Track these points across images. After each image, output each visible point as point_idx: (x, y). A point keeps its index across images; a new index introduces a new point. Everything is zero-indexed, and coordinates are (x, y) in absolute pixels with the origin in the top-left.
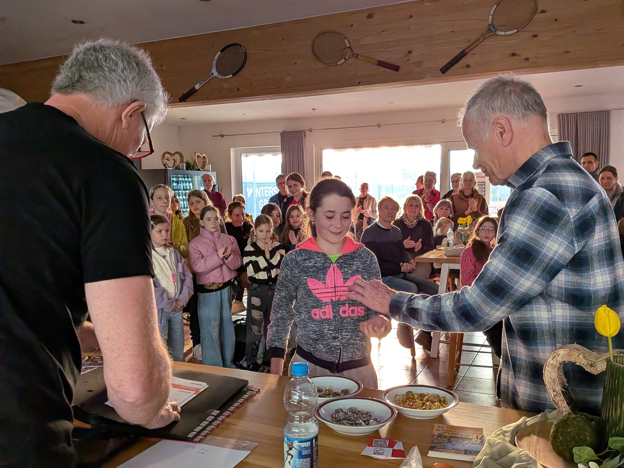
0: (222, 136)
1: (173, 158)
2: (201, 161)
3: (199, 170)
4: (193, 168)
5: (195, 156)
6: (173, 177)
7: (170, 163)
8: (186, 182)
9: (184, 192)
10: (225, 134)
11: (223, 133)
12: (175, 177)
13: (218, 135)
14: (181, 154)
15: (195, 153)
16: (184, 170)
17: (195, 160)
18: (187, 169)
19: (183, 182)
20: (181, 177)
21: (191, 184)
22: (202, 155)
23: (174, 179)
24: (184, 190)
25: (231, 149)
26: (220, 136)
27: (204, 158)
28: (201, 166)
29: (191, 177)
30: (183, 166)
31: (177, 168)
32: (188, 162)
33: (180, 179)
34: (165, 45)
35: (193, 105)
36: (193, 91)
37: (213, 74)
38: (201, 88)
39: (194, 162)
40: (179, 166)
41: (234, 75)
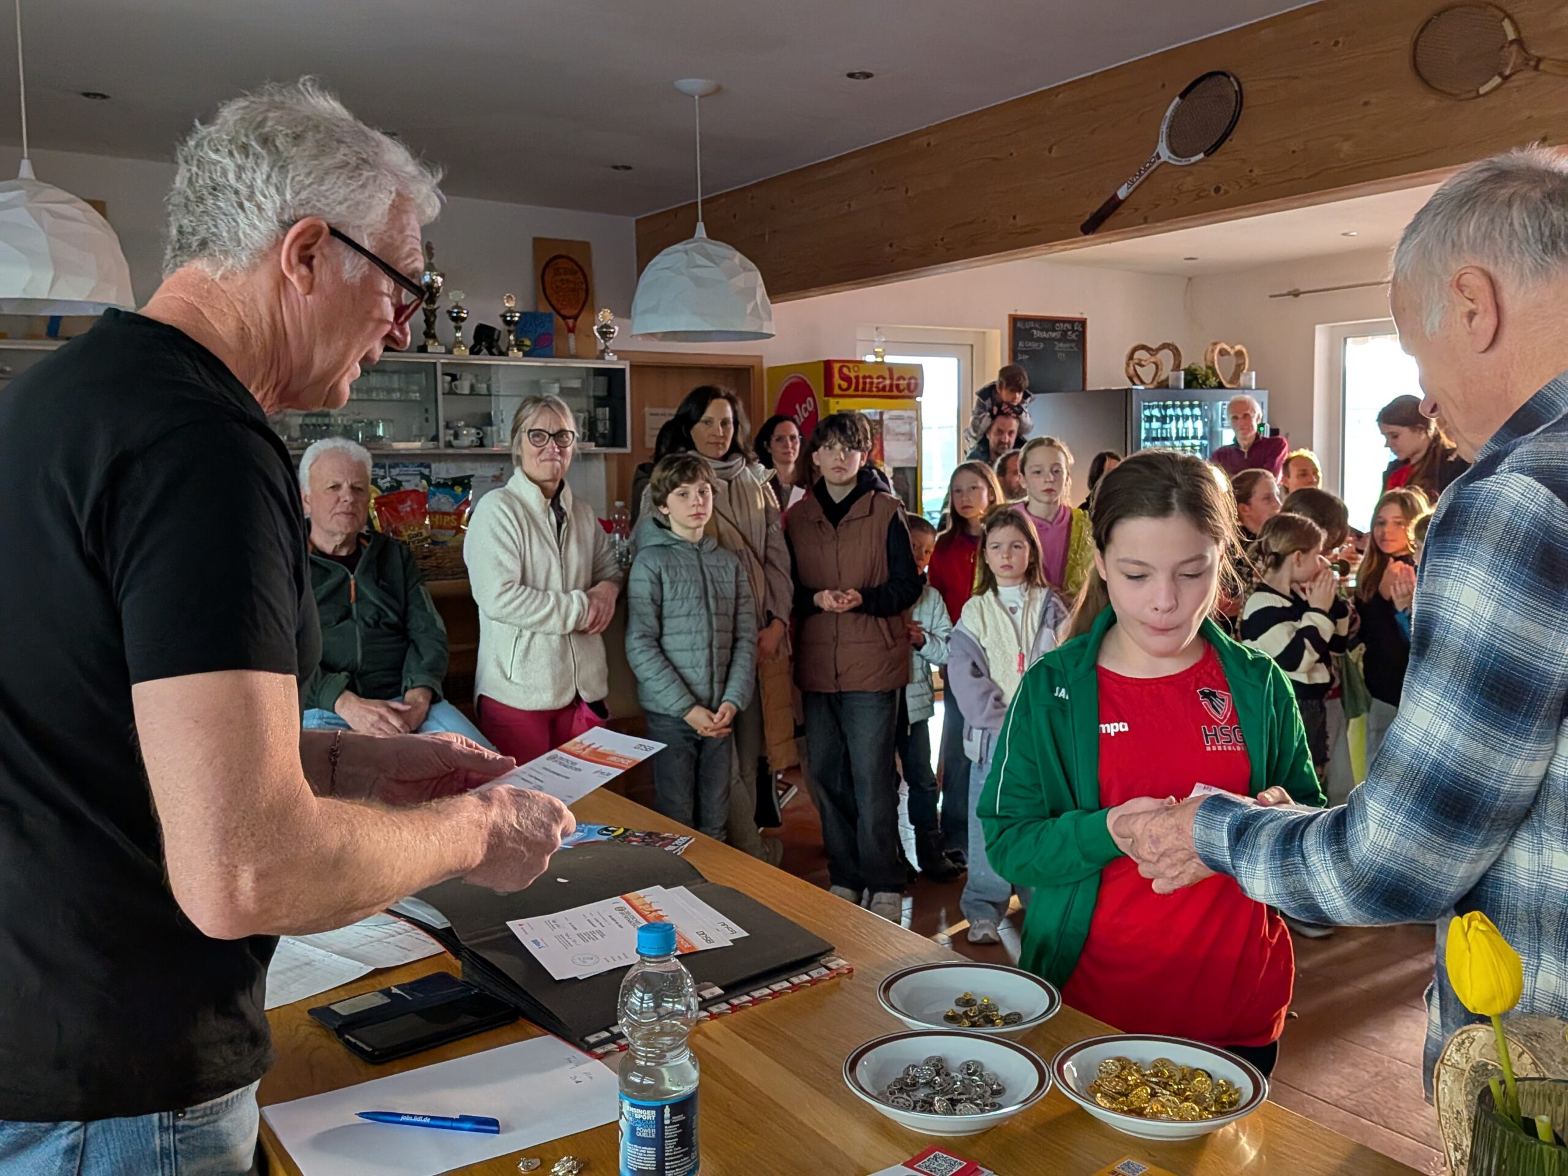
0: (1296, 294)
1: (1153, 359)
2: (1233, 362)
3: (1221, 386)
4: (1204, 382)
5: (1213, 351)
6: (1153, 407)
7: (1147, 373)
8: (1186, 418)
9: (1177, 443)
10: (1302, 290)
11: (1297, 287)
12: (1158, 406)
13: (1285, 292)
14: (1177, 349)
15: (1215, 344)
16: (1178, 388)
17: (1213, 362)
18: (1188, 385)
19: (1178, 418)
20: (1174, 407)
21: (1199, 424)
22: (1232, 347)
23: (1156, 412)
24: (1178, 438)
25: (1318, 327)
26: (1289, 294)
27: (1239, 354)
28: (1229, 378)
29: (1200, 406)
30: (1178, 379)
31: (1163, 385)
32: (1193, 367)
33: (1170, 412)
34: (1060, 96)
35: (1119, 237)
36: (1113, 205)
37: (1158, 157)
38: (1131, 194)
39: (1208, 367)
40: (1167, 379)
41: (1208, 154)
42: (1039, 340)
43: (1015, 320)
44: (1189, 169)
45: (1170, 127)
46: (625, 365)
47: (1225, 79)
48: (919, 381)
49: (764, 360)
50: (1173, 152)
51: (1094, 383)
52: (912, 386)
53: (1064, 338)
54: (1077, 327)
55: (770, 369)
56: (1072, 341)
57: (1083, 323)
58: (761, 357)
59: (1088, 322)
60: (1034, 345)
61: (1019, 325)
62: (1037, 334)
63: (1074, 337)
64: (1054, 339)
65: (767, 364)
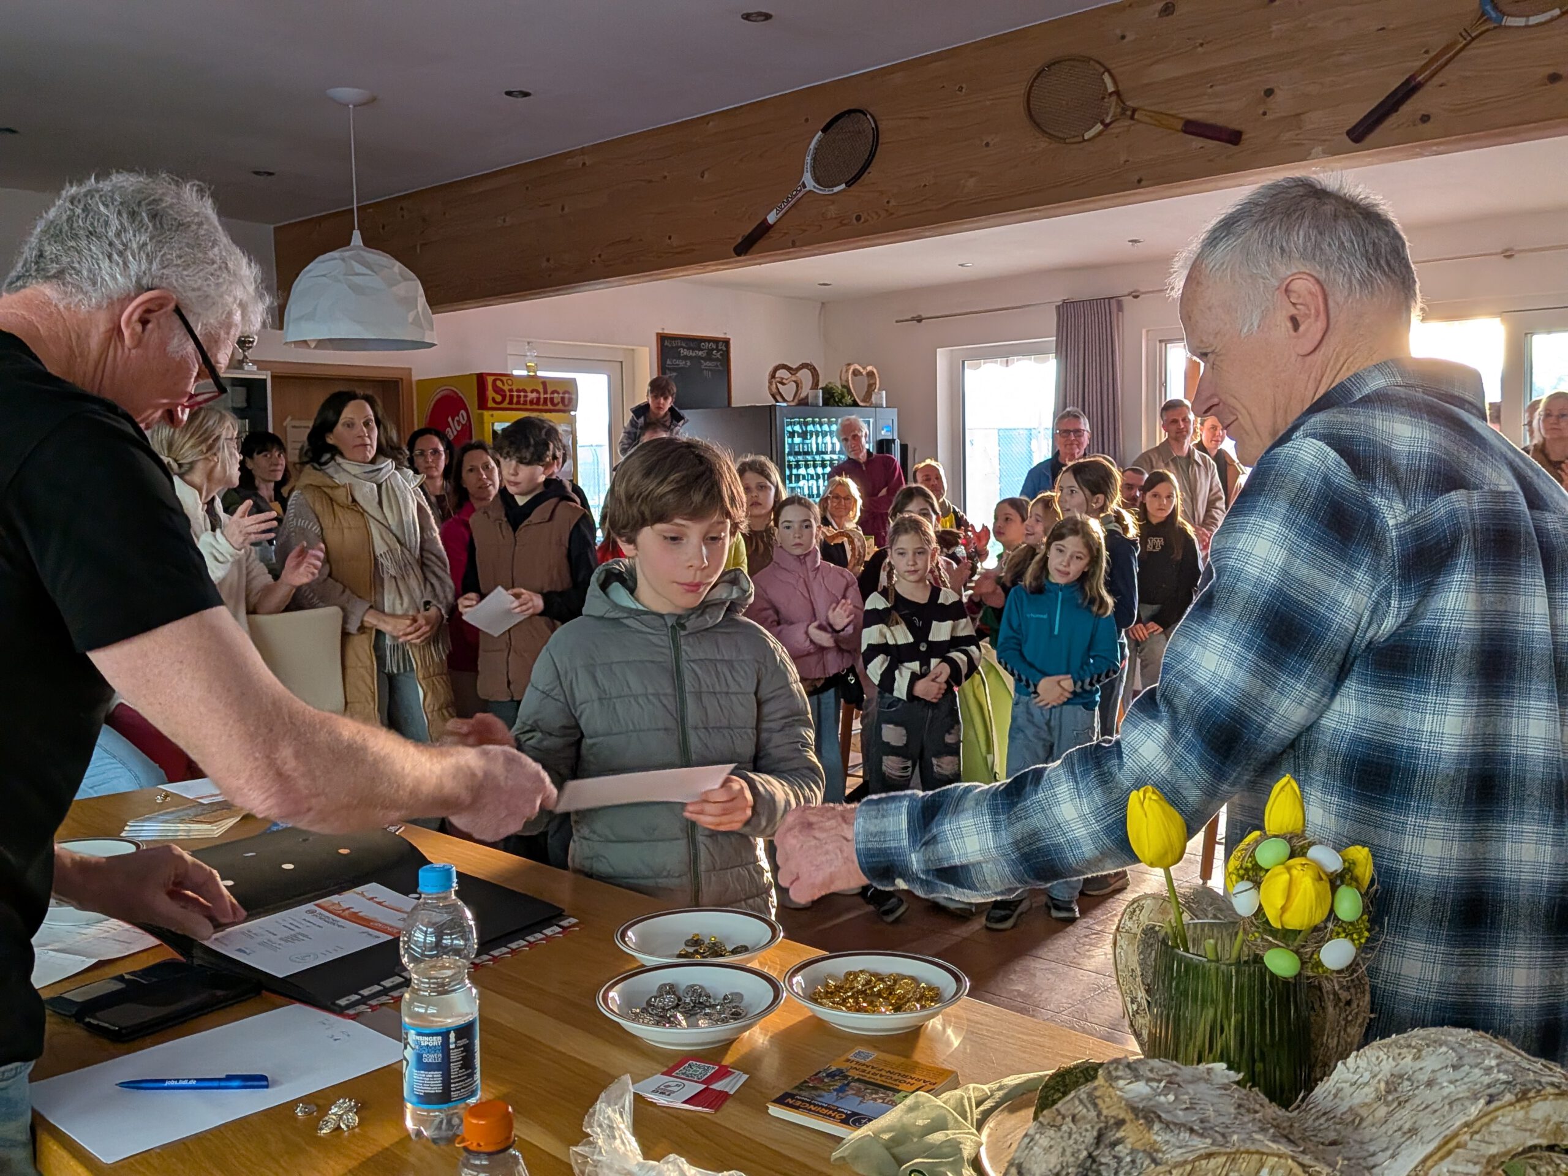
0: (919, 320)
1: (794, 378)
2: (866, 381)
3: (855, 404)
4: (840, 401)
5: (847, 371)
7: (788, 391)
8: (824, 434)
9: (817, 457)
10: (924, 315)
11: (920, 314)
12: (799, 423)
13: (910, 317)
14: (814, 368)
15: (849, 365)
16: (817, 405)
17: (847, 381)
18: (826, 403)
19: (817, 433)
20: (814, 423)
22: (864, 368)
23: (797, 428)
24: (819, 453)
25: (939, 350)
26: (913, 319)
27: (871, 374)
28: (862, 397)
30: (816, 397)
31: (803, 402)
32: (830, 386)
34: (711, 124)
35: (768, 259)
36: (764, 229)
37: (805, 186)
38: (779, 220)
39: (843, 387)
40: (807, 397)
41: (849, 184)
42: (686, 358)
43: (662, 338)
44: (833, 199)
45: (814, 159)
46: (266, 375)
47: (862, 116)
48: (574, 397)
49: (413, 373)
50: (817, 180)
51: (739, 399)
52: (566, 402)
53: (709, 357)
54: (722, 346)
55: (420, 382)
56: (717, 360)
57: (727, 342)
58: (410, 369)
59: (731, 342)
60: (681, 363)
61: (666, 343)
62: (684, 352)
63: (718, 355)
64: (701, 358)
65: (415, 377)
